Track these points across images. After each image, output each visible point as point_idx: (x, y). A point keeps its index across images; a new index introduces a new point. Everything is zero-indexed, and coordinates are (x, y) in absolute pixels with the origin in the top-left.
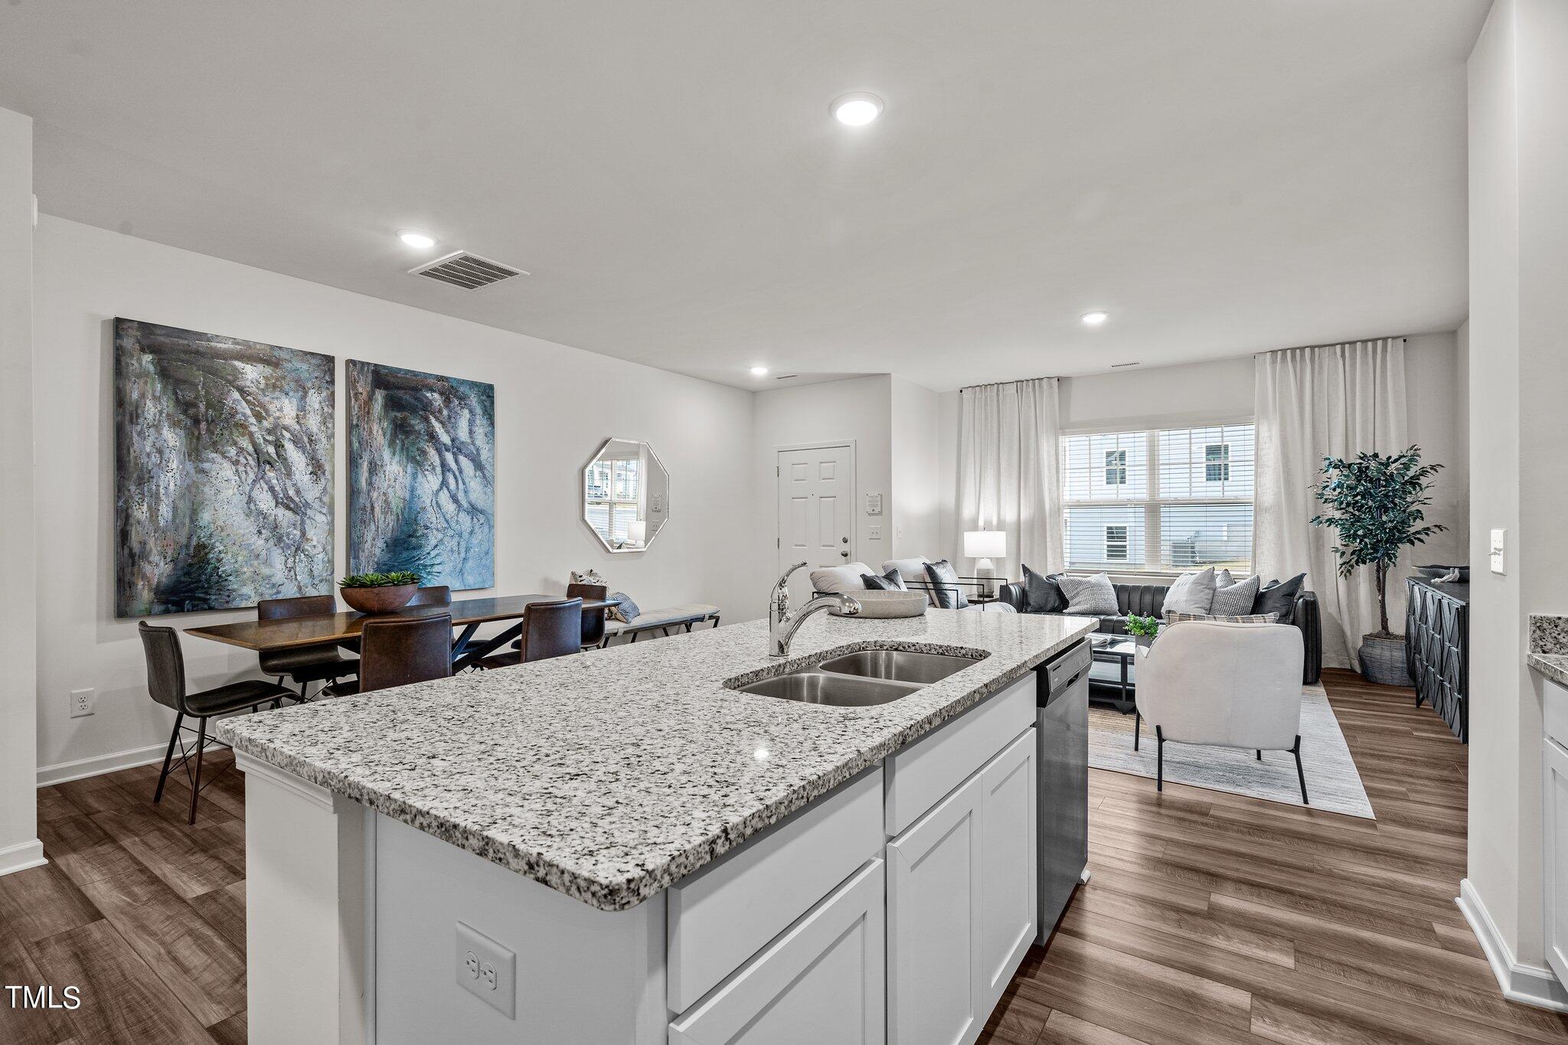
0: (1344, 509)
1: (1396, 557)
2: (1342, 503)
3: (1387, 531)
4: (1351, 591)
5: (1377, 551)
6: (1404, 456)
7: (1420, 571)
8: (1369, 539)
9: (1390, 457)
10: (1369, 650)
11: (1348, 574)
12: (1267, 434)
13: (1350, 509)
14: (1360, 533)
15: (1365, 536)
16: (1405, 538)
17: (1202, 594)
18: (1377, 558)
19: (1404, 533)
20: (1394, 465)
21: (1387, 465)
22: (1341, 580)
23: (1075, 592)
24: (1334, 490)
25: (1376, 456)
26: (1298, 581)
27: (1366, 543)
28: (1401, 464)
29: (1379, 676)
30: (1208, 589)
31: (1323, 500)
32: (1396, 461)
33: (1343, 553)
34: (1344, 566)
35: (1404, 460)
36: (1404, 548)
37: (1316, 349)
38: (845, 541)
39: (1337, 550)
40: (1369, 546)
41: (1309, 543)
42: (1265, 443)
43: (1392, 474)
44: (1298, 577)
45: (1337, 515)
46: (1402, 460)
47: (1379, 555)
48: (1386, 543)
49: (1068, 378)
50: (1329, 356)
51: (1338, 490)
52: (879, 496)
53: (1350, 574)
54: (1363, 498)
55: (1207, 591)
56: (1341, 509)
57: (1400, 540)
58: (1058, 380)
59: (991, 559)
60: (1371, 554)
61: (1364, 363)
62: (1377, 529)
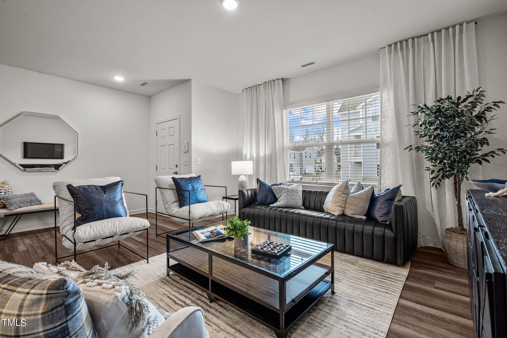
0: (432, 140)
1: (467, 173)
2: (430, 136)
3: (458, 153)
4: (440, 197)
5: (453, 169)
6: (471, 96)
7: (476, 185)
8: (447, 160)
9: (459, 98)
10: (448, 241)
11: (438, 185)
12: (387, 98)
13: (437, 140)
14: (440, 156)
15: (444, 158)
16: (474, 159)
17: (340, 198)
18: (453, 174)
19: (473, 155)
20: (463, 104)
21: (458, 105)
22: (433, 189)
23: (280, 194)
24: (421, 126)
25: (449, 98)
26: (397, 190)
27: (445, 163)
28: (469, 103)
29: (455, 261)
30: (344, 194)
31: (419, 136)
32: (465, 100)
33: (433, 171)
34: (434, 180)
35: (470, 100)
36: (473, 166)
37: (416, 39)
38: (177, 166)
39: (428, 169)
40: (447, 166)
41: (412, 165)
42: (386, 103)
43: (462, 111)
44: (397, 187)
45: (428, 144)
46: (469, 99)
47: (455, 171)
48: (459, 162)
49: (288, 79)
50: (424, 43)
51: (423, 127)
52: (187, 143)
53: (439, 185)
54: (442, 130)
55: (343, 195)
56: (430, 141)
57: (471, 161)
58: (282, 80)
59: (245, 175)
60: (449, 171)
61: (447, 43)
62: (451, 152)
